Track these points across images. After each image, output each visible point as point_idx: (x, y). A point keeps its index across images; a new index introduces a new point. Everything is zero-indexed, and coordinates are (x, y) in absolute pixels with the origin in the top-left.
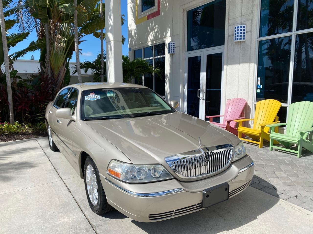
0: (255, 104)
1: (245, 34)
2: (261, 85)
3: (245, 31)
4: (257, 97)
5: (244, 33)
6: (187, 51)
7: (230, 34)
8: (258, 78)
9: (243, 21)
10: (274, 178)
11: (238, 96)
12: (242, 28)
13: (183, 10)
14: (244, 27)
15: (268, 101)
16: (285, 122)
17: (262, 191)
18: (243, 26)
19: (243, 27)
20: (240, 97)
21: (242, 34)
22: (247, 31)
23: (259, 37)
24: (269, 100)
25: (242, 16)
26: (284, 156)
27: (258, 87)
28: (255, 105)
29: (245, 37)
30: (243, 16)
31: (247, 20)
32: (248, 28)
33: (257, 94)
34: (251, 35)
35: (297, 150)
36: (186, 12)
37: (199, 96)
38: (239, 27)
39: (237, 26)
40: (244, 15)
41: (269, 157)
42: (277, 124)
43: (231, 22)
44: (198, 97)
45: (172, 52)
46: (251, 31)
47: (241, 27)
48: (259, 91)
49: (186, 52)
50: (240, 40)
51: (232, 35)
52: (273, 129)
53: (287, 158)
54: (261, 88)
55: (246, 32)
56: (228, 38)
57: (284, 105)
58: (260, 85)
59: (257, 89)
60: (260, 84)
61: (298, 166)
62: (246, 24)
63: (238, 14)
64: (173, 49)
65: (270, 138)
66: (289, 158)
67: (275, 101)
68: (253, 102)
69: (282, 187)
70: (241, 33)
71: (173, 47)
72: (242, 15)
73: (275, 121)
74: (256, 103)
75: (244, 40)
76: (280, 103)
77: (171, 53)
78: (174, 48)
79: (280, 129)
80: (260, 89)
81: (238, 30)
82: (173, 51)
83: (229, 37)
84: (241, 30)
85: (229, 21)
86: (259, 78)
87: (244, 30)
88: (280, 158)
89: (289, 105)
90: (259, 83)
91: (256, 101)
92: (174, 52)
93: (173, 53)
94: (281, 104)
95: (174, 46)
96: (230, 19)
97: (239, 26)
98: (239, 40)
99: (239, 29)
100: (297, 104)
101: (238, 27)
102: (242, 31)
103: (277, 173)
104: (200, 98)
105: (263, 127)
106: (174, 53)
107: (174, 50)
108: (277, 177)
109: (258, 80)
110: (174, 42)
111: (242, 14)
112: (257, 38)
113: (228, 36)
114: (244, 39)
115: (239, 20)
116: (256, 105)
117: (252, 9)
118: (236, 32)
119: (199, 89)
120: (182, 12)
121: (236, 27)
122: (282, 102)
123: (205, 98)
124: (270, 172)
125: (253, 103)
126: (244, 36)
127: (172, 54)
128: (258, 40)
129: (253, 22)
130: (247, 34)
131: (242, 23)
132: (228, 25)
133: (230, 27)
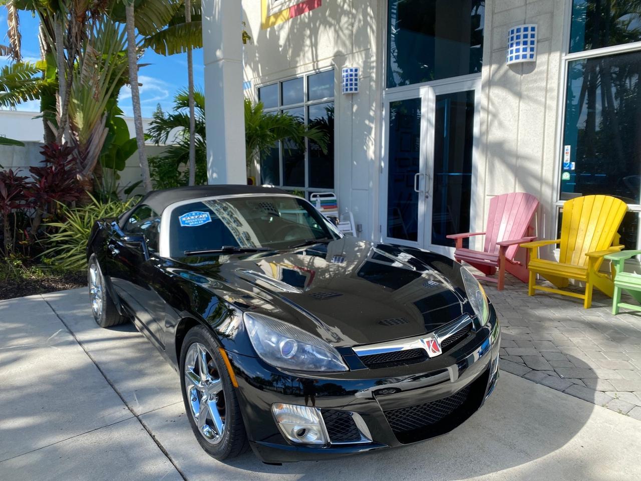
1: (535, 46)
2: (573, 163)
3: (535, 39)
4: (562, 190)
5: (532, 43)
6: (387, 88)
7: (495, 46)
8: (566, 147)
9: (528, 15)
12: (529, 33)
14: (533, 29)
18: (530, 26)
19: (530, 29)
21: (529, 46)
22: (540, 38)
23: (570, 52)
24: (593, 196)
25: (526, 4)
27: (565, 168)
28: (558, 207)
29: (534, 53)
30: (529, 3)
31: (539, 14)
32: (541, 33)
33: (563, 183)
34: (550, 47)
37: (418, 188)
38: (522, 30)
39: (518, 27)
40: (531, 1)
43: (499, 18)
44: (415, 190)
45: (351, 89)
46: (547, 39)
47: (526, 29)
48: (567, 176)
49: (385, 89)
50: (524, 60)
51: (501, 49)
52: (621, 265)
54: (573, 168)
55: (538, 42)
56: (491, 57)
57: (632, 207)
58: (570, 163)
59: (563, 171)
60: (569, 161)
62: (536, 23)
64: (353, 82)
65: (614, 286)
70: (525, 43)
71: (353, 77)
72: (528, 2)
73: (612, 245)
74: (561, 203)
75: (531, 60)
76: (623, 202)
77: (349, 92)
78: (355, 80)
80: (569, 171)
81: (518, 37)
82: (353, 87)
83: (493, 54)
84: (526, 36)
85: (494, 16)
86: (568, 148)
87: (533, 36)
90: (567, 158)
91: (560, 199)
92: (356, 89)
93: (354, 91)
94: (627, 208)
95: (356, 75)
96: (495, 12)
97: (522, 27)
98: (521, 60)
99: (522, 33)
101: (518, 30)
102: (529, 39)
104: (420, 194)
106: (356, 92)
107: (356, 85)
109: (565, 151)
110: (356, 68)
112: (564, 55)
114: (532, 56)
115: (519, 14)
118: (514, 41)
119: (418, 174)
121: (515, 29)
122: (627, 202)
123: (431, 194)
126: (532, 50)
127: (352, 94)
128: (566, 60)
129: (555, 17)
130: (540, 45)
131: (527, 21)
132: (492, 26)
133: (495, 29)
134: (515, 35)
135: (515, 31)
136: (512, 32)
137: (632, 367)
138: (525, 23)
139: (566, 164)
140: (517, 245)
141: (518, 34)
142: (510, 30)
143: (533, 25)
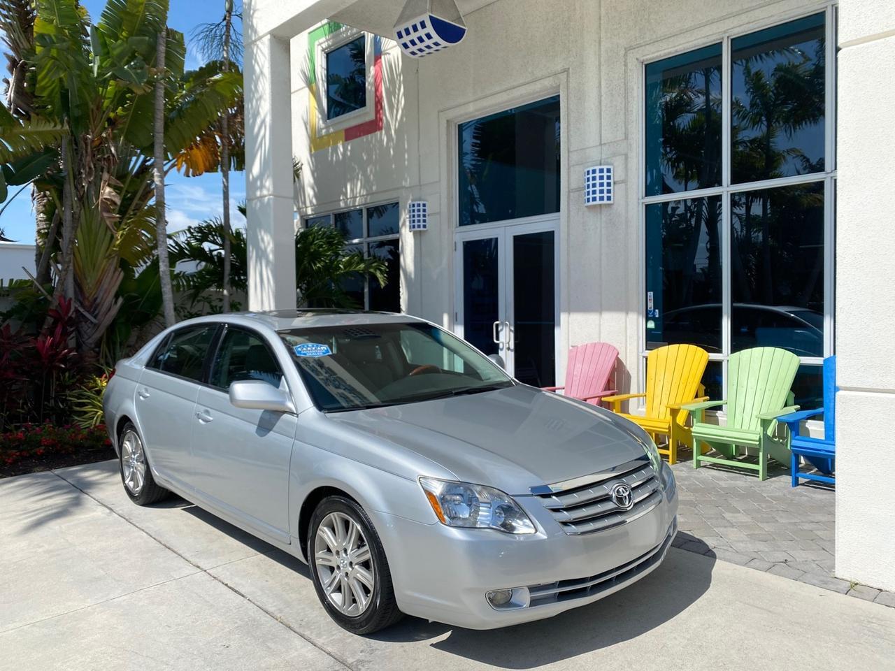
0: (643, 357)
1: (611, 188)
2: (657, 311)
3: (612, 181)
4: (647, 340)
5: (609, 184)
6: (460, 225)
7: (573, 186)
8: (649, 293)
9: (604, 157)
10: (725, 527)
11: (600, 337)
12: (605, 174)
13: (448, 121)
14: (609, 171)
15: (674, 347)
16: (720, 398)
17: (709, 556)
18: (605, 168)
19: (605, 171)
20: (605, 339)
21: (605, 188)
22: (615, 180)
23: (646, 196)
24: (678, 345)
25: (601, 144)
26: (731, 479)
27: (649, 316)
28: (644, 359)
29: (611, 195)
30: (605, 144)
31: (614, 155)
32: (618, 175)
33: (648, 332)
34: (626, 189)
35: (757, 463)
36: (453, 127)
37: (498, 339)
38: (598, 171)
39: (593, 168)
40: (606, 142)
41: (697, 483)
42: (705, 403)
43: (574, 157)
44: (495, 341)
45: (419, 226)
46: (624, 182)
47: (601, 171)
48: (651, 325)
49: (457, 227)
50: (601, 202)
51: (579, 190)
52: (699, 415)
53: (738, 482)
54: (657, 316)
55: (614, 183)
56: (569, 197)
57: (714, 356)
58: (654, 311)
59: (648, 319)
60: (652, 308)
61: (767, 498)
62: (612, 165)
63: (592, 139)
64: (422, 218)
65: (692, 437)
66: (742, 482)
67: (693, 347)
68: (638, 352)
69: (749, 545)
70: (602, 185)
71: (421, 213)
72: (603, 143)
73: (697, 396)
74: (647, 353)
75: (609, 202)
76: (705, 351)
77: (416, 229)
78: (424, 216)
79: (710, 415)
80: (654, 319)
81: (594, 179)
82: (422, 224)
83: (571, 194)
84: (601, 178)
85: (570, 154)
86: (651, 294)
87: (609, 178)
88: (723, 484)
89: (725, 355)
90: (651, 304)
91: (647, 349)
92: (424, 226)
93: (422, 229)
94: (709, 356)
95: (424, 211)
96: (572, 150)
97: (597, 168)
98: (598, 202)
99: (598, 175)
100: (746, 353)
101: (594, 172)
102: (605, 181)
103: (728, 515)
104: (501, 346)
105: (674, 412)
106: (425, 229)
107: (424, 221)
108: (733, 526)
109: (649, 298)
110: (424, 202)
111: (601, 140)
112: (641, 198)
113: (569, 192)
114: (609, 198)
115: (594, 154)
116: (647, 359)
117: (626, 129)
118: (591, 182)
119: (497, 322)
120: (445, 125)
121: (591, 169)
122: (709, 351)
123: (512, 346)
124: (713, 516)
125: (638, 355)
126: (609, 191)
127: (420, 231)
128: (643, 203)
129: (629, 159)
130: (616, 186)
131: (602, 162)
132: (568, 164)
133: (572, 168)
134: (591, 176)
135: (591, 172)
136: (588, 173)
137: (697, 512)
138: (601, 164)
139: (650, 311)
140: (597, 398)
141: (594, 175)
142: (586, 170)
143: (609, 167)
